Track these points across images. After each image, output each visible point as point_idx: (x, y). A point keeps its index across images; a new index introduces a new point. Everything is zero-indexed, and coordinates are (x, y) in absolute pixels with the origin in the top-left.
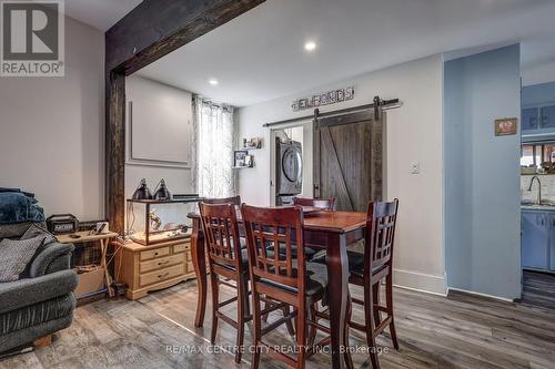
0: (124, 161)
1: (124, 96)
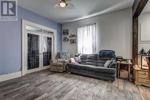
0: (138, 42)
1: (138, 22)
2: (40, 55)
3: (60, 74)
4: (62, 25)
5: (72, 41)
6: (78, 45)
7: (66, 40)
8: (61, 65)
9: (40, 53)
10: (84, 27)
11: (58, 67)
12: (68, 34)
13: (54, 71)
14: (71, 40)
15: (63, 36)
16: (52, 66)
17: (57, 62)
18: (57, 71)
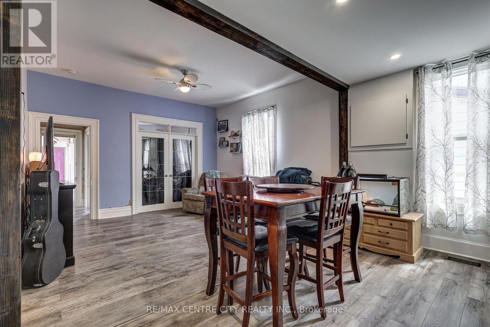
0: (347, 149)
1: (347, 103)
2: (165, 178)
3: (198, 216)
4: (216, 108)
5: (235, 147)
6: (244, 156)
7: (223, 143)
8: (199, 199)
9: (165, 175)
10: (253, 115)
11: (194, 203)
12: (227, 130)
13: (188, 210)
14: (232, 144)
15: (219, 136)
16: (185, 201)
17: (198, 193)
18: (193, 211)
